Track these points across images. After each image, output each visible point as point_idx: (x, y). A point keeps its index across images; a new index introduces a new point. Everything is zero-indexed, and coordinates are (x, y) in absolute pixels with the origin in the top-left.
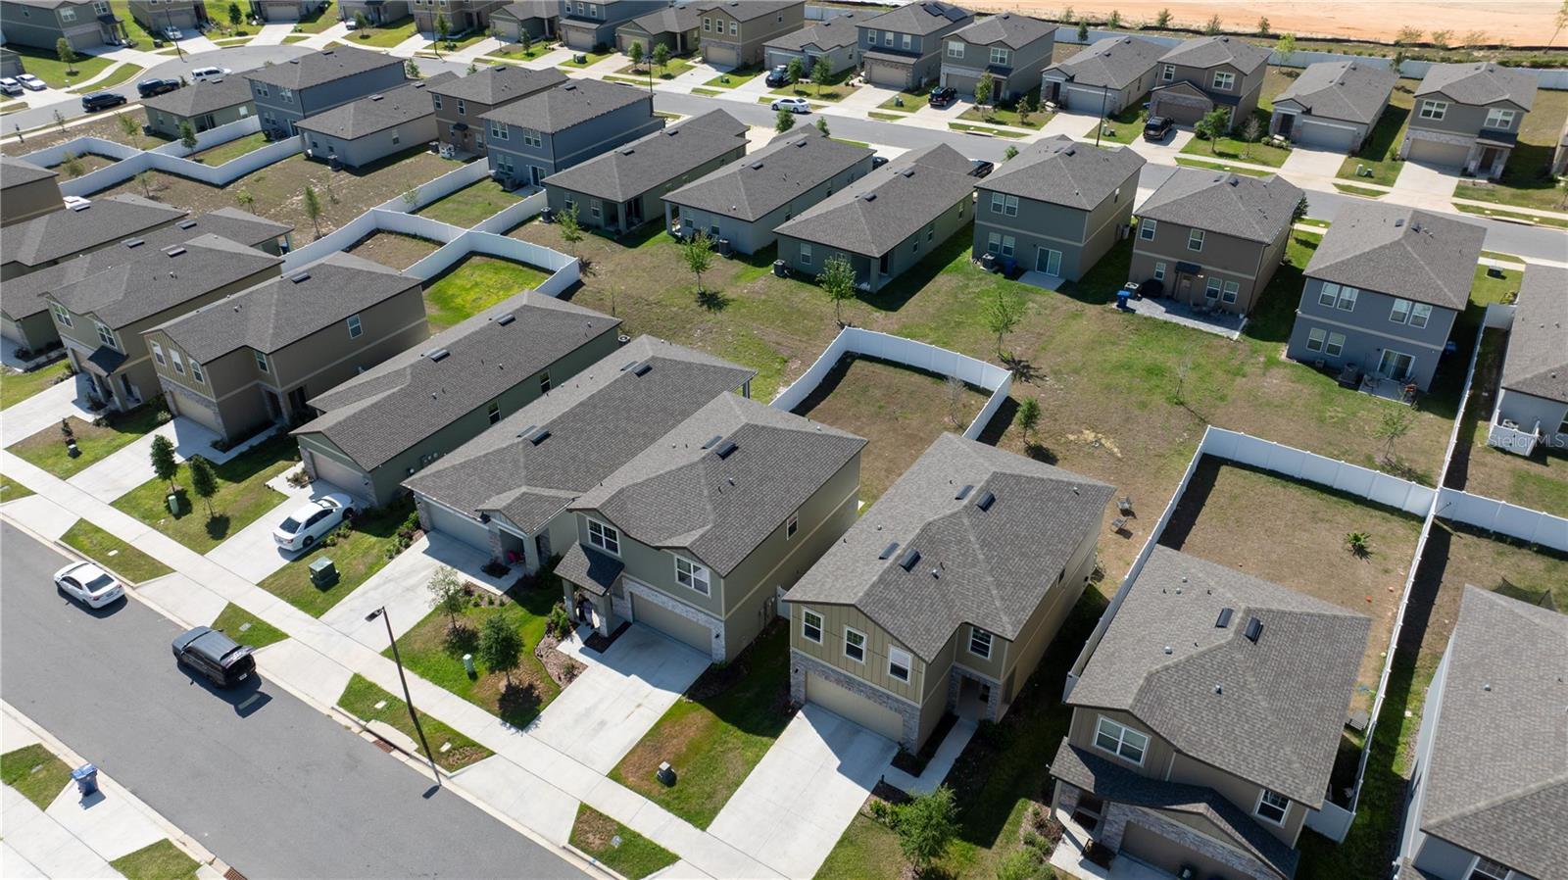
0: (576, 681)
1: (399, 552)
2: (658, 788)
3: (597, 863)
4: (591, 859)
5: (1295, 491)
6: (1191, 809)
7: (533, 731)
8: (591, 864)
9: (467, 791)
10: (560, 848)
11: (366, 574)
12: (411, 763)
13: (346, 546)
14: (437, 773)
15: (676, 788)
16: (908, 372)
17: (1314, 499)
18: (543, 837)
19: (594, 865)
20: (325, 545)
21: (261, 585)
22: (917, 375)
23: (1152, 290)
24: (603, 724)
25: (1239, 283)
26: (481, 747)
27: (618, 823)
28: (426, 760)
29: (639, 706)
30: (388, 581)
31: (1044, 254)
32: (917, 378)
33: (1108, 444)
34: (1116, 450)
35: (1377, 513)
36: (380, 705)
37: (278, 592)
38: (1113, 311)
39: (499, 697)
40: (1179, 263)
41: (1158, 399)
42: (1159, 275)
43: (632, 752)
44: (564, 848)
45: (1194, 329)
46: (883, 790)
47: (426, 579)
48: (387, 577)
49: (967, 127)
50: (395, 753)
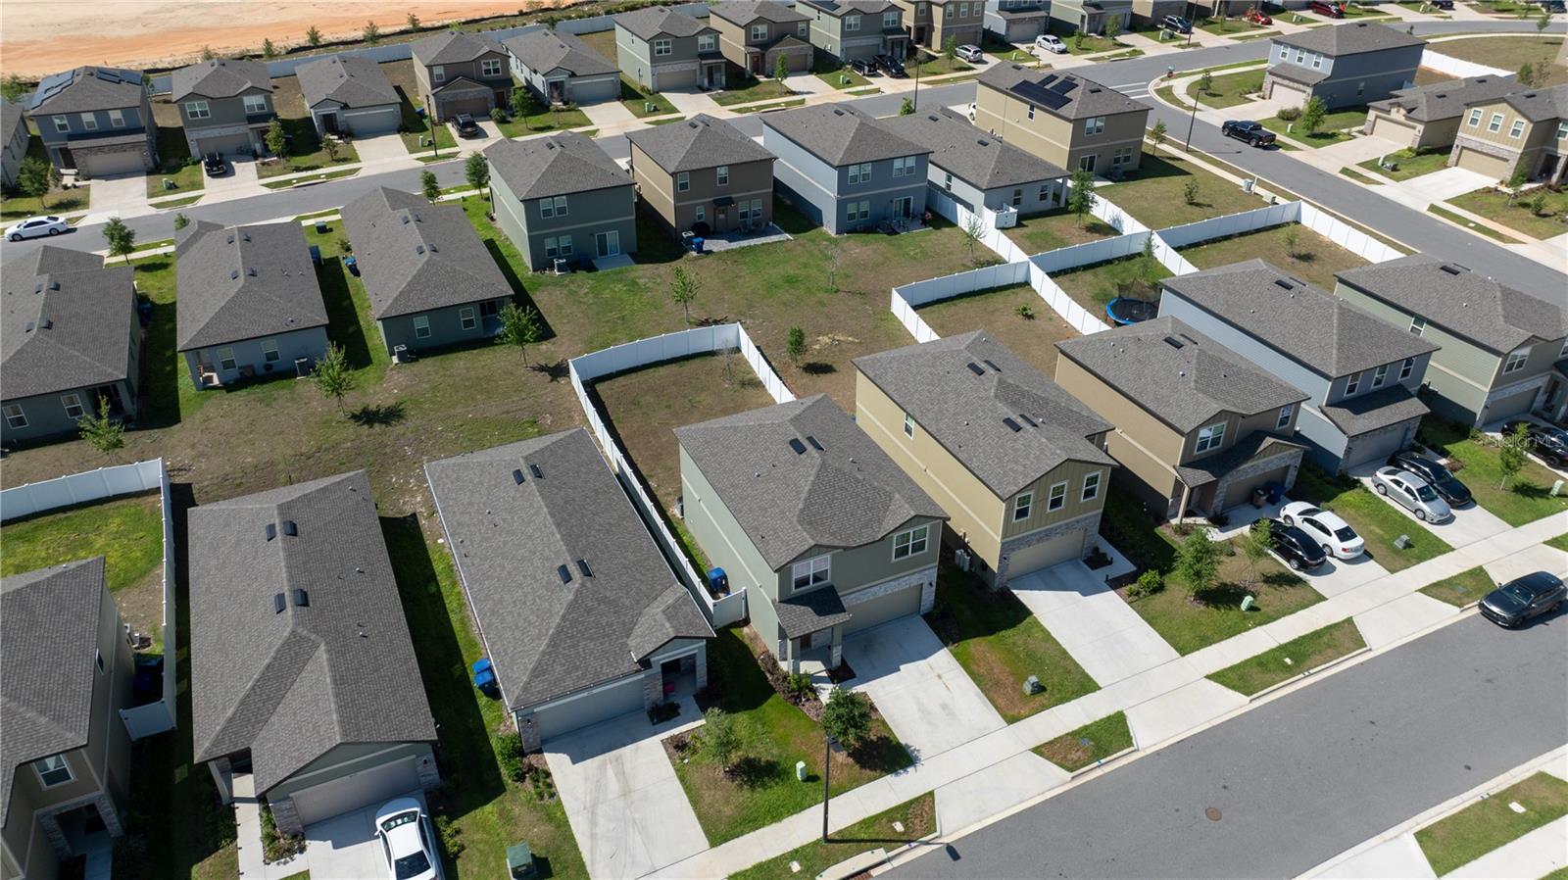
0: (877, 705)
1: (550, 786)
2: (1040, 699)
3: (1103, 761)
4: (1097, 764)
5: (963, 304)
6: (1267, 445)
7: (922, 756)
8: (1099, 766)
9: (964, 827)
10: (1071, 781)
11: (558, 827)
12: (896, 863)
13: (477, 837)
14: (927, 843)
15: (1049, 688)
16: (651, 370)
17: (977, 301)
18: (1052, 789)
19: (1102, 765)
20: (456, 856)
22: (660, 369)
23: (705, 231)
24: (944, 707)
25: (755, 202)
26: (917, 799)
27: (1067, 734)
28: (907, 847)
29: (939, 677)
30: (592, 811)
31: (602, 239)
32: (662, 371)
33: (842, 338)
34: (850, 339)
35: (1008, 292)
36: (795, 867)
38: (695, 258)
39: (857, 767)
40: (714, 201)
41: (825, 297)
42: (700, 217)
43: (991, 700)
44: (1073, 778)
45: (763, 244)
46: (1115, 584)
47: (622, 774)
48: (585, 808)
49: (288, 182)
50: (874, 872)
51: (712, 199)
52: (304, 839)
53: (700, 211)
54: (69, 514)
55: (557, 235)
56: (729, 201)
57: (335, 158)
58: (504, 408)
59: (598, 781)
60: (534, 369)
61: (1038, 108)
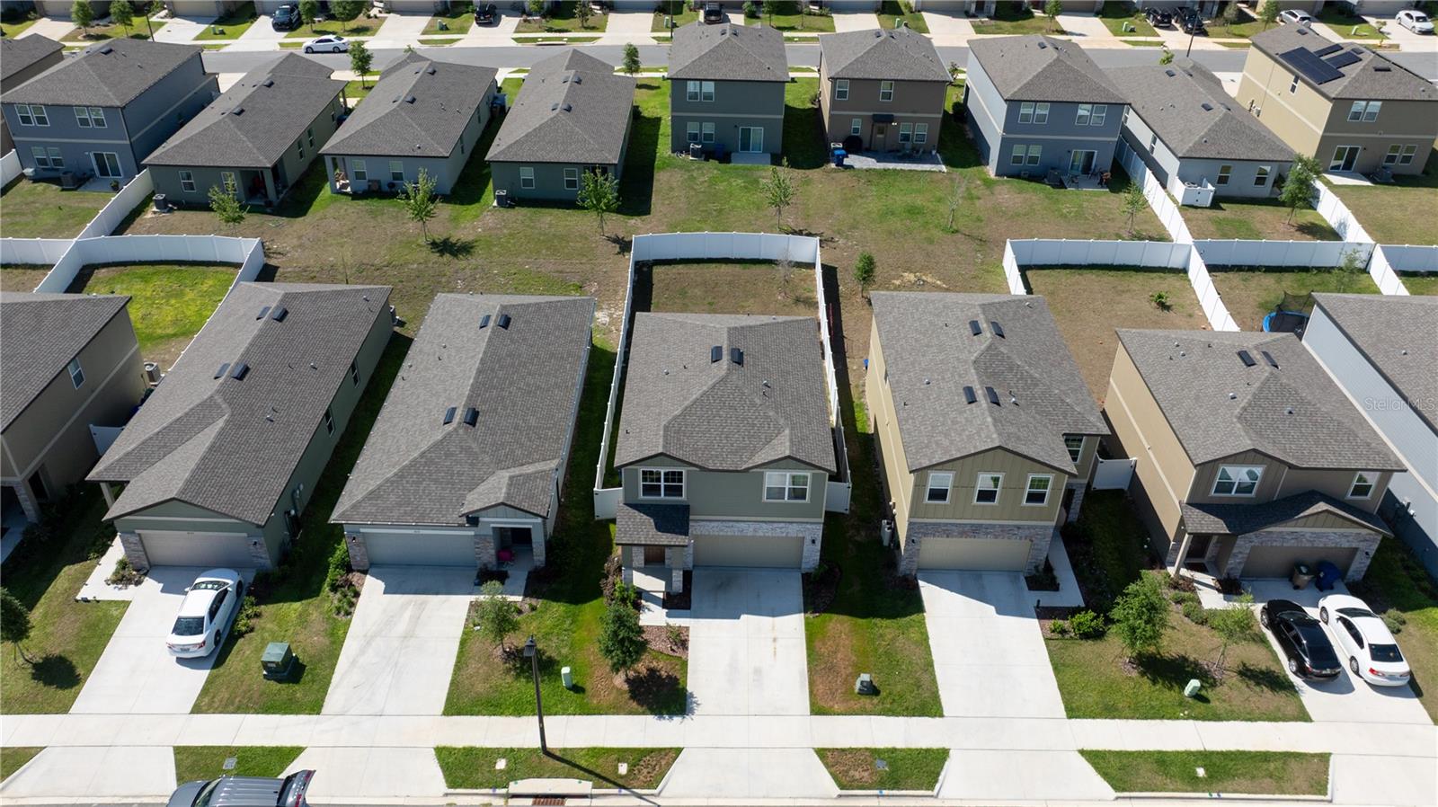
0: (691, 645)
1: (352, 605)
2: (866, 702)
3: (885, 792)
4: (877, 792)
5: (1091, 276)
6: (1316, 511)
7: (698, 711)
8: (878, 796)
9: (682, 797)
10: (835, 799)
11: (333, 643)
12: (595, 802)
13: (269, 626)
14: (640, 797)
15: (883, 694)
16: (714, 265)
17: (1109, 277)
18: (810, 798)
19: (883, 796)
20: (241, 635)
21: (197, 710)
22: (724, 266)
23: (855, 145)
24: (758, 671)
25: (923, 127)
26: (660, 750)
27: (867, 749)
28: (616, 791)
29: (775, 640)
30: (369, 641)
31: (746, 133)
32: (724, 268)
33: (929, 280)
34: (938, 282)
35: (1154, 275)
36: (501, 764)
37: (231, 708)
38: (833, 171)
39: (627, 696)
40: (874, 115)
41: (937, 234)
42: (856, 130)
43: (812, 683)
44: (840, 796)
45: (911, 171)
46: (1043, 613)
47: (416, 619)
48: (365, 636)
49: (534, 40)
50: (569, 802)
51: (871, 114)
52: (145, 575)
53: (857, 124)
54: (183, 268)
55: (701, 120)
56: (890, 119)
57: (585, 25)
58: (560, 268)
59: (392, 617)
60: (609, 239)
61: (1303, 81)
